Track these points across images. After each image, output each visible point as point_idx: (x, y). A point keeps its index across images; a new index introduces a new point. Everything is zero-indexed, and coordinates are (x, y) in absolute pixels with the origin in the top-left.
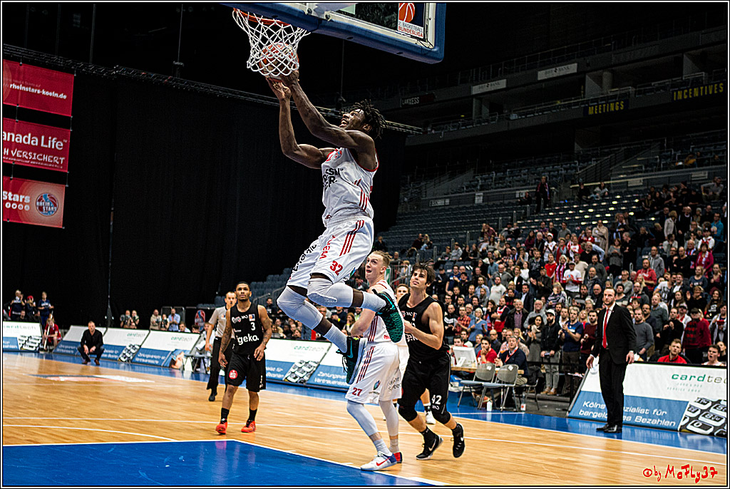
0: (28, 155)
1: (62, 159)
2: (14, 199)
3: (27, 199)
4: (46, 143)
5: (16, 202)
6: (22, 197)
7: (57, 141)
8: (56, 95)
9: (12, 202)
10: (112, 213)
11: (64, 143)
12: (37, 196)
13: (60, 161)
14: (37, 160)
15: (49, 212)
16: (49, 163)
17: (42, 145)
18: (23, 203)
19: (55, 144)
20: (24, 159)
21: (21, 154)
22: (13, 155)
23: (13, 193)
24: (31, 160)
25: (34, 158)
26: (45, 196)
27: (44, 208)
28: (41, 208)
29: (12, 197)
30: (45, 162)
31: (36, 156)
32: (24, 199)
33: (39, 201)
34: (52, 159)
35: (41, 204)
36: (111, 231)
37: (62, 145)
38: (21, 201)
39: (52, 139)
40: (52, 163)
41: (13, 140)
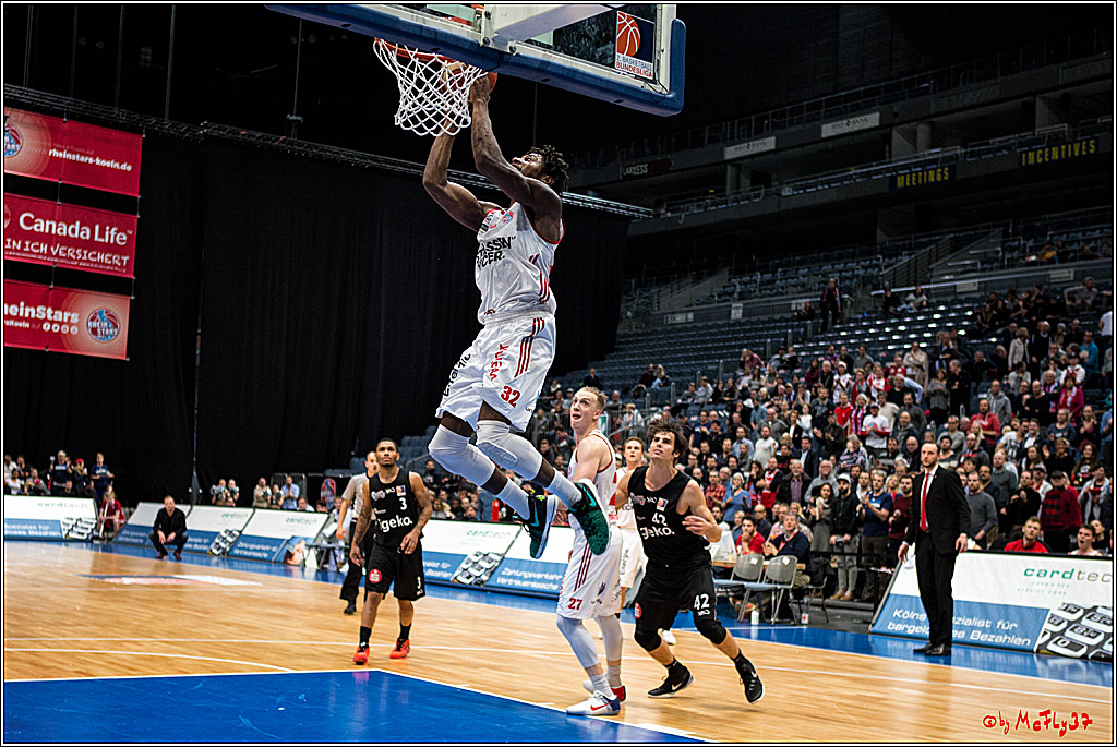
0: (75, 254)
1: (125, 259)
2: (55, 318)
3: (75, 318)
4: (102, 235)
5: (57, 322)
6: (67, 314)
7: (118, 232)
8: (117, 165)
9: (52, 322)
10: (199, 337)
11: (128, 235)
12: (88, 314)
13: (122, 261)
14: (88, 261)
15: (106, 336)
16: (107, 265)
17: (96, 238)
18: (69, 323)
19: (115, 236)
20: (71, 259)
21: (66, 251)
22: (54, 253)
23: (54, 309)
24: (81, 260)
25: (85, 258)
26: (101, 313)
27: (99, 330)
28: (94, 331)
29: (53, 315)
30: (100, 263)
31: (86, 255)
32: (69, 318)
33: (92, 319)
34: (111, 259)
35: (95, 324)
36: (198, 363)
37: (125, 238)
38: (66, 320)
39: (110, 230)
40: (111, 265)
41: (54, 232)
